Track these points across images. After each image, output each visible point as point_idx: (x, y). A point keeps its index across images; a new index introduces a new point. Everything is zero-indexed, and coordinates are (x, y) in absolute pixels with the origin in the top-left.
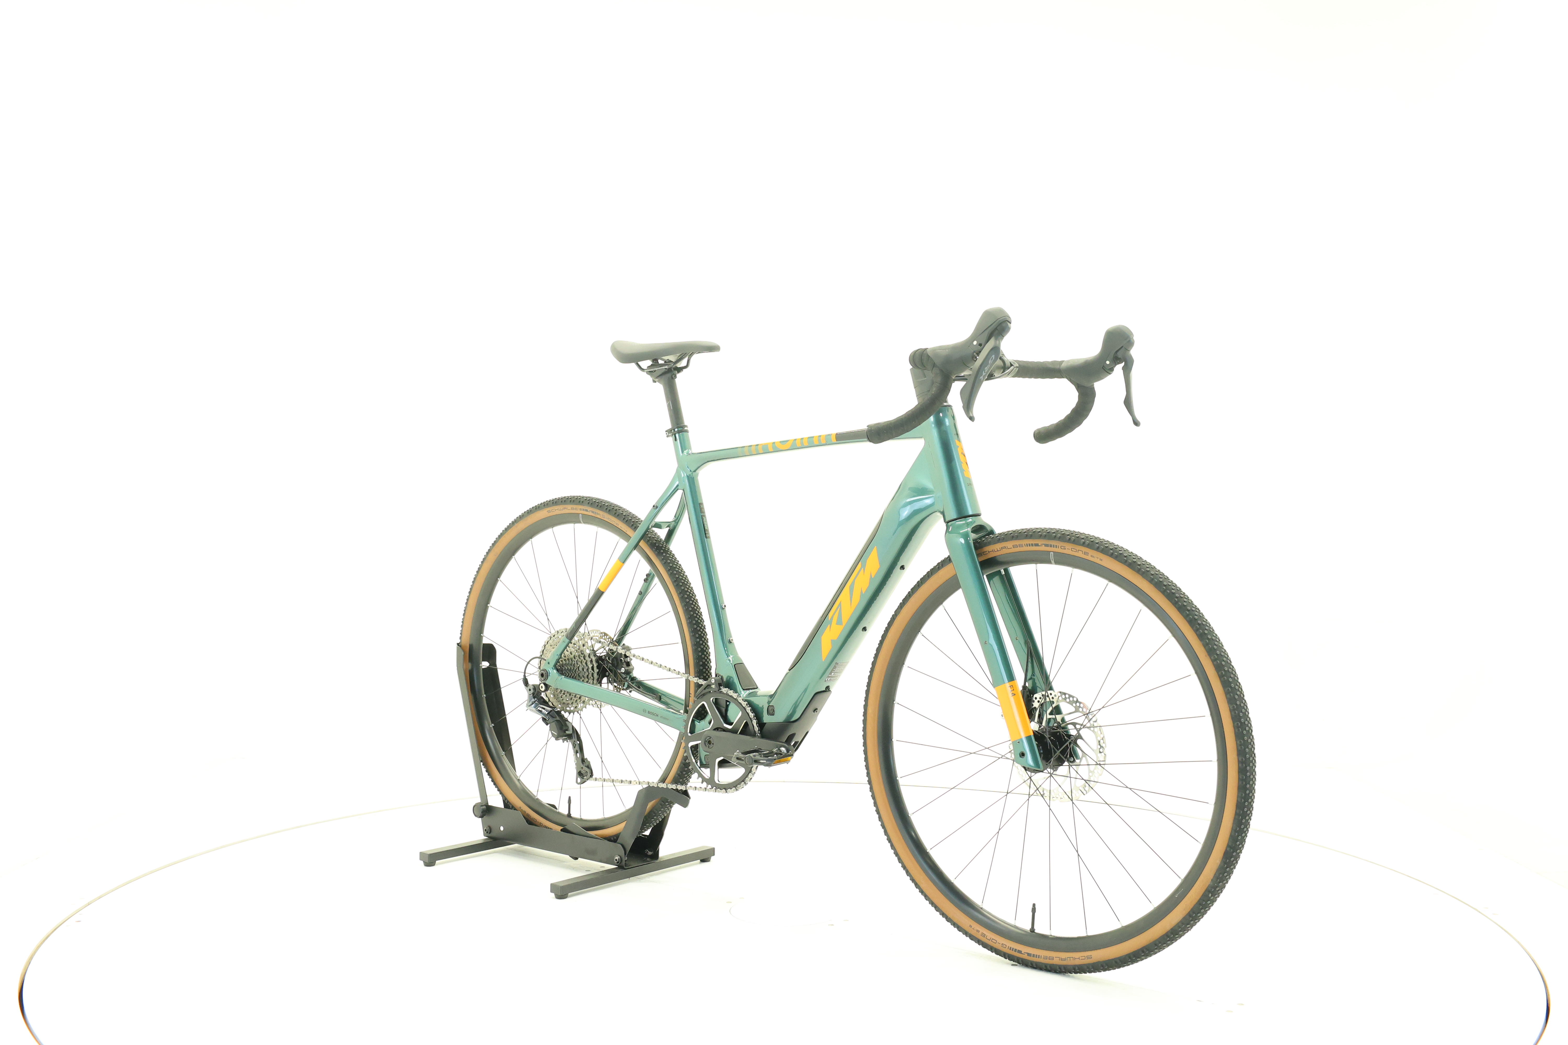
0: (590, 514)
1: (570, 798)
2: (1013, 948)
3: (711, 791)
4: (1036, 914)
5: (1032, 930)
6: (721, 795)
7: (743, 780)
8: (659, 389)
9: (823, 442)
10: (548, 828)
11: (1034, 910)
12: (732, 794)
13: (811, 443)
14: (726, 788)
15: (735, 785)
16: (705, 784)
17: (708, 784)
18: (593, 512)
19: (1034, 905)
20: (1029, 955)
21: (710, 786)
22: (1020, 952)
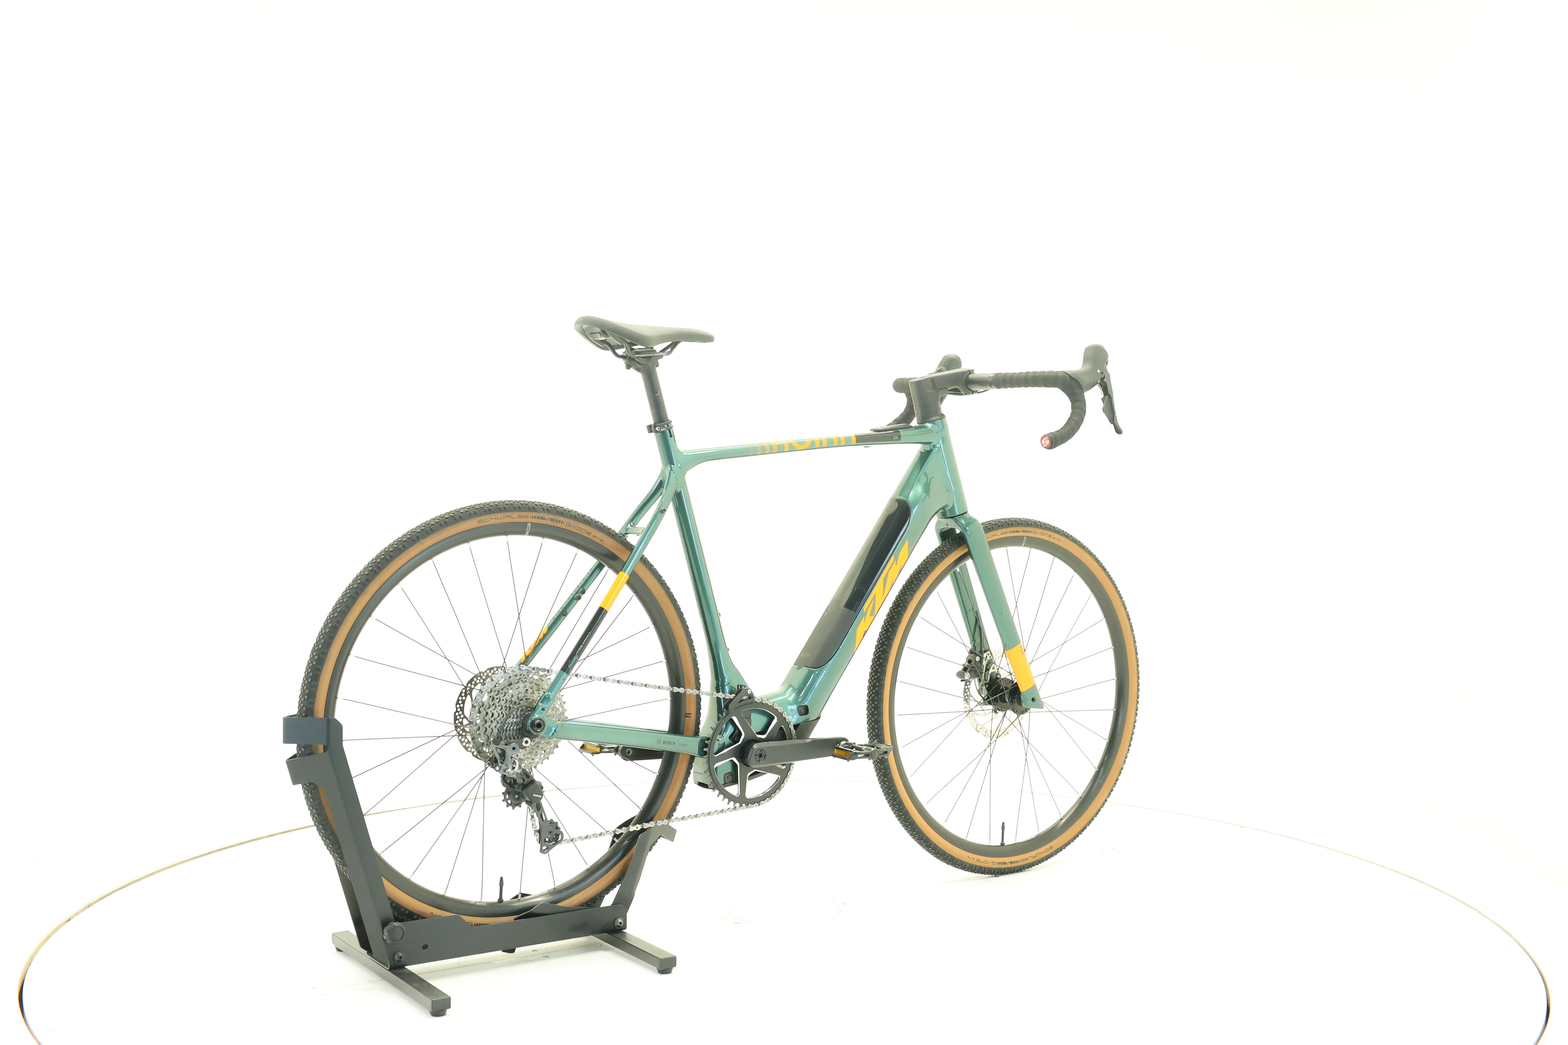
0: (549, 522)
1: (502, 879)
2: (1002, 863)
3: (741, 809)
4: (1005, 831)
5: (1002, 844)
6: (754, 809)
7: (777, 787)
8: (636, 378)
9: (843, 443)
10: (480, 925)
11: (1003, 828)
12: (766, 805)
13: (830, 444)
14: (758, 801)
15: (768, 795)
16: (732, 803)
17: (735, 803)
18: (552, 520)
19: (1003, 823)
20: (1011, 863)
21: (737, 805)
22: (1005, 863)
